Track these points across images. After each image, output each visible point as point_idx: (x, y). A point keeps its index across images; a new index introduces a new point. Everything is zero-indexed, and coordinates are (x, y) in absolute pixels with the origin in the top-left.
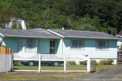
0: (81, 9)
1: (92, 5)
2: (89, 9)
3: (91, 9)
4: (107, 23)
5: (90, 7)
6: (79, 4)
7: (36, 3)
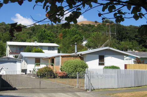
0: (120, 35)
1: (128, 32)
2: (127, 35)
3: (128, 35)
4: (142, 45)
5: (127, 33)
6: (118, 32)
7: (85, 31)
